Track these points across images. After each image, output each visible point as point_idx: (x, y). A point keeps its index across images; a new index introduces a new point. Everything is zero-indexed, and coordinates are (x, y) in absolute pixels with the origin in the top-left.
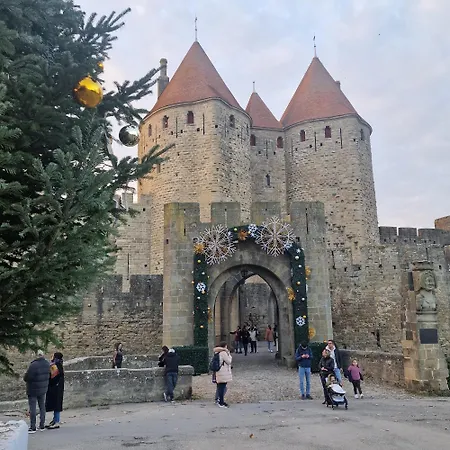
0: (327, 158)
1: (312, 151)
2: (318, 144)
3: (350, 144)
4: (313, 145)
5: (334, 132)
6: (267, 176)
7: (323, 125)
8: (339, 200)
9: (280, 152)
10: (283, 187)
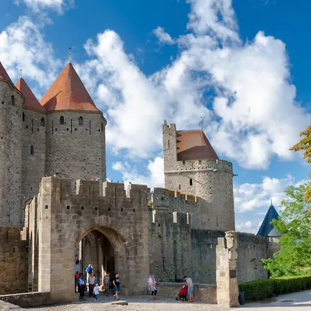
0: (79, 140)
1: (69, 132)
2: (73, 129)
3: (96, 132)
4: (70, 129)
5: (85, 122)
6: (32, 147)
7: (78, 115)
8: (86, 171)
9: (42, 130)
10: (43, 156)
